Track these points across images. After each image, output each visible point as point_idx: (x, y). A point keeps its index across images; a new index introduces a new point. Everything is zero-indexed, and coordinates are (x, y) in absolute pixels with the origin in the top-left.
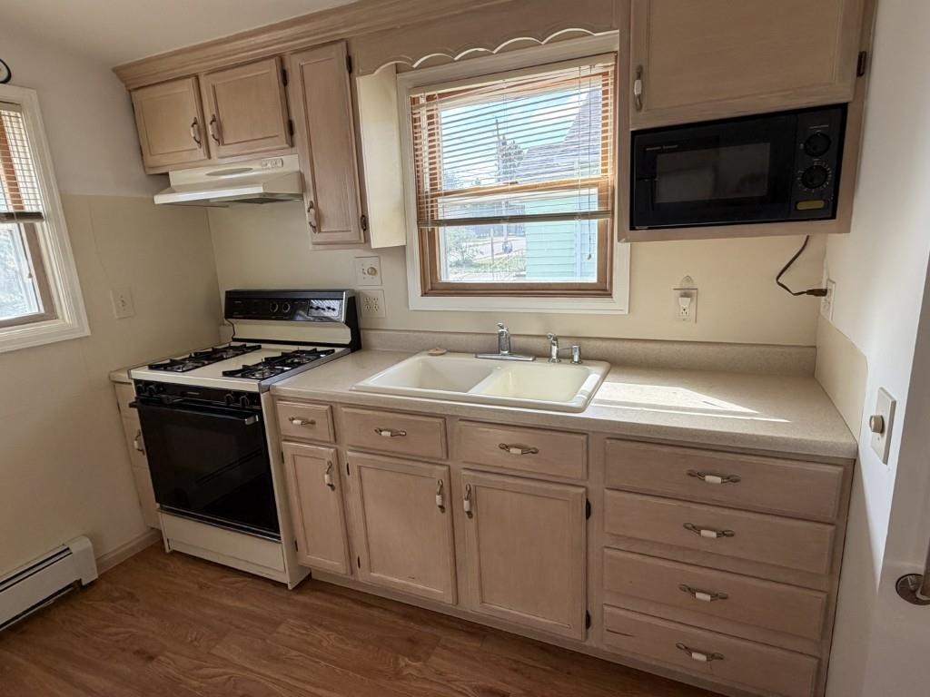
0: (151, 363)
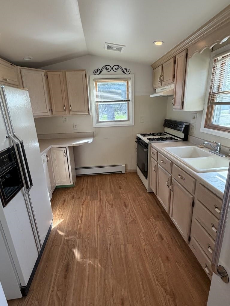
0: (142, 133)
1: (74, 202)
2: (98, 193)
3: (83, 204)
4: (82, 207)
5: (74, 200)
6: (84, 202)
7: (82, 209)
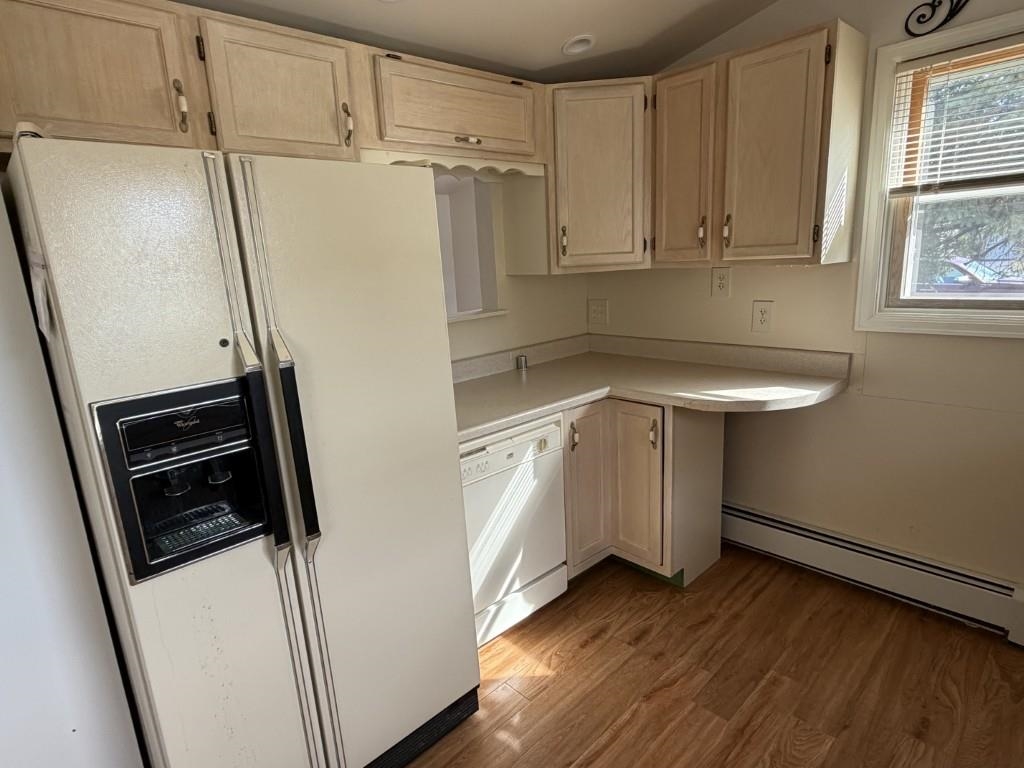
1: (626, 662)
2: (763, 683)
3: (648, 697)
4: (635, 706)
5: (632, 650)
6: (660, 689)
7: (626, 716)
